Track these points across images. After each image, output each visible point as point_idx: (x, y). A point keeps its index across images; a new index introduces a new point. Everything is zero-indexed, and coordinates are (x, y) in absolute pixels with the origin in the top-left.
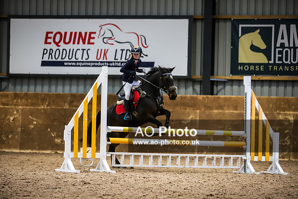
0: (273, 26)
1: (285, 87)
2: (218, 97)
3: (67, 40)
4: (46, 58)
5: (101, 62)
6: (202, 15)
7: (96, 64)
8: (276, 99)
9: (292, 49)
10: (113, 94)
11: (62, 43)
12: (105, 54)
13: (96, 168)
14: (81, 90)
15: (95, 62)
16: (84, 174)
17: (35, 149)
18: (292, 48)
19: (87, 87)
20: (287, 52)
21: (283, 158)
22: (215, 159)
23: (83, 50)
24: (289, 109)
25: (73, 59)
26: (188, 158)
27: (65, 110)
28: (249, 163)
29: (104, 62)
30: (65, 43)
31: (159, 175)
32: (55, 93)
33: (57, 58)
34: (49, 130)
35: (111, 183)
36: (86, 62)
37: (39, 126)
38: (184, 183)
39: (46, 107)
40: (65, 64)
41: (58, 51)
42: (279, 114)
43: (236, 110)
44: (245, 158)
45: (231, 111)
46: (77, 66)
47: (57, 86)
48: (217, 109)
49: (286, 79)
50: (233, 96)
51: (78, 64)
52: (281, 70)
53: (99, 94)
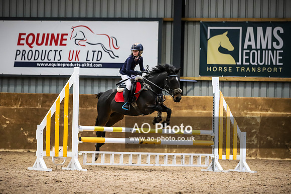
0: (240, 28)
1: (252, 87)
2: (187, 98)
3: (40, 42)
4: (19, 59)
5: (73, 63)
6: (172, 17)
7: (68, 65)
8: (244, 99)
9: (259, 51)
10: (84, 94)
11: (34, 45)
12: (77, 55)
13: (68, 167)
14: (53, 90)
15: (67, 63)
16: (56, 172)
17: (8, 148)
18: (259, 49)
19: (60, 88)
20: (254, 54)
21: (250, 157)
22: (184, 157)
23: (56, 51)
24: (256, 109)
25: (46, 60)
26: (158, 156)
27: (38, 110)
28: (216, 162)
29: (76, 63)
30: (37, 44)
31: (129, 173)
32: (28, 93)
33: (29, 58)
34: (22, 129)
35: (83, 181)
36: (58, 63)
37: (12, 125)
38: (153, 181)
39: (19, 107)
40: (38, 65)
41: (31, 52)
42: (246, 114)
43: (205, 110)
44: (213, 157)
45: (200, 111)
46: (49, 67)
47: (29, 86)
48: (186, 108)
49: (254, 80)
50: (202, 97)
51: (50, 65)
52: (248, 71)
53: (71, 94)
